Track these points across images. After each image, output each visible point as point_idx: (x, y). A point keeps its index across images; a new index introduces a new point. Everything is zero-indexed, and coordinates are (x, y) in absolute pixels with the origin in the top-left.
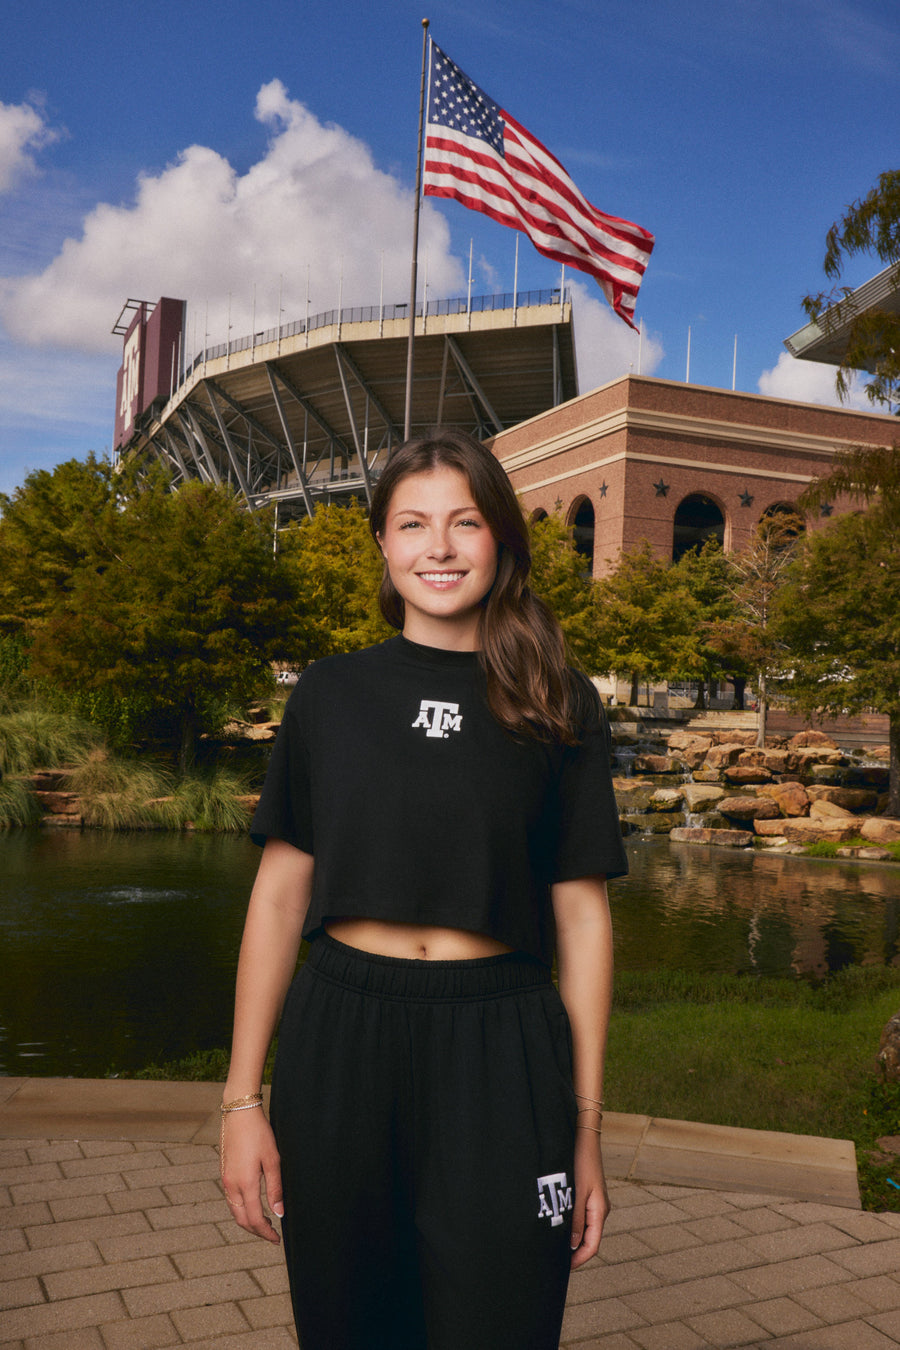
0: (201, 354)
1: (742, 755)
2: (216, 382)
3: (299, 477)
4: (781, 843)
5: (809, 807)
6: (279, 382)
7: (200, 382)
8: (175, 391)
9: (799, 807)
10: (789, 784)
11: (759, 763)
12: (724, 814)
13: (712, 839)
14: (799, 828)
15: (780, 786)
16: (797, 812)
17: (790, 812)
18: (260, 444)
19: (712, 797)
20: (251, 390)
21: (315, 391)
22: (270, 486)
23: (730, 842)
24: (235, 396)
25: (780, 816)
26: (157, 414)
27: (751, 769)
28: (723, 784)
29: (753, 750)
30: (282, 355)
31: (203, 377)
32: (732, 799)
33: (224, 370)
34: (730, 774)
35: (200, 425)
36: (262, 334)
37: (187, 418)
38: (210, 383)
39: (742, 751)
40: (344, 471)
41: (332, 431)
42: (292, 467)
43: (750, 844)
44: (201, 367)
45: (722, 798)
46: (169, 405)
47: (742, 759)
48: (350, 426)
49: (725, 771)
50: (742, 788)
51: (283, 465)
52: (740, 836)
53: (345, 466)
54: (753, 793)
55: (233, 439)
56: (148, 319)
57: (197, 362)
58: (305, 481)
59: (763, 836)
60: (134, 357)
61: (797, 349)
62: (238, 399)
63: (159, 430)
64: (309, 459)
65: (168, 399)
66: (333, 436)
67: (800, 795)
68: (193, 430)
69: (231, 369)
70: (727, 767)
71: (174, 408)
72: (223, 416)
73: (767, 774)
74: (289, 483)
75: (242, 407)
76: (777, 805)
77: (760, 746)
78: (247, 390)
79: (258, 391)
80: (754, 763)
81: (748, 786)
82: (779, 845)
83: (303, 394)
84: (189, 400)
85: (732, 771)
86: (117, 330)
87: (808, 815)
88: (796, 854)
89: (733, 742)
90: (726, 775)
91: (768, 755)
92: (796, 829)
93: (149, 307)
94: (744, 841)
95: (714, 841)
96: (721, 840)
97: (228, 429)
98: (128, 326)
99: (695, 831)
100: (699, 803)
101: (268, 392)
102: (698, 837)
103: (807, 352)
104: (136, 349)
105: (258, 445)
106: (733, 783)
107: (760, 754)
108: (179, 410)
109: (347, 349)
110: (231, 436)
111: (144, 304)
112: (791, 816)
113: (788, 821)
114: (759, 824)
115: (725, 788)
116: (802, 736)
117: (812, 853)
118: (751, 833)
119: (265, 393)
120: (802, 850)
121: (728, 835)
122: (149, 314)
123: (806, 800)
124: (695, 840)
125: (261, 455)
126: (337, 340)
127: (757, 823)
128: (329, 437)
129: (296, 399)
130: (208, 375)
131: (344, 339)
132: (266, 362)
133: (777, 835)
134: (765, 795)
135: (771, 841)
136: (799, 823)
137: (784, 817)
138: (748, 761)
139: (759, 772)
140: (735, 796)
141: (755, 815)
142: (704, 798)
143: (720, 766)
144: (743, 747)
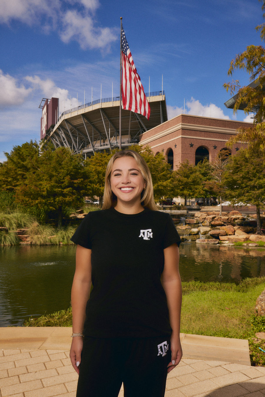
0: (63, 113)
1: (215, 218)
2: (68, 120)
3: (91, 146)
5: (235, 232)
6: (85, 119)
7: (63, 120)
8: (57, 123)
9: (232, 232)
10: (229, 226)
11: (220, 220)
12: (211, 235)
14: (232, 238)
15: (227, 227)
16: (231, 234)
17: (229, 234)
18: (81, 137)
19: (207, 230)
20: (78, 122)
21: (95, 122)
22: (84, 148)
23: (213, 243)
24: (73, 124)
25: (227, 235)
26: (52, 130)
27: (218, 222)
28: (210, 227)
29: (218, 217)
30: (86, 112)
31: (64, 119)
32: (213, 231)
33: (70, 117)
34: (212, 224)
35: (64, 132)
36: (80, 106)
37: (60, 130)
38: (66, 120)
39: (215, 217)
40: (104, 144)
41: (100, 133)
42: (90, 143)
43: (219, 243)
44: (63, 116)
45: (210, 231)
46: (55, 127)
48: (105, 131)
49: (211, 223)
50: (216, 227)
51: (87, 143)
52: (215, 241)
53: (104, 142)
54: (219, 229)
55: (73, 136)
56: (48, 103)
57: (62, 115)
58: (93, 147)
59: (222, 241)
60: (45, 114)
61: (228, 105)
62: (74, 125)
63: (53, 134)
64: (94, 141)
65: (55, 125)
66: (100, 134)
67: (232, 229)
68: (62, 133)
69: (72, 116)
71: (57, 128)
72: (70, 129)
73: (223, 223)
74: (89, 147)
75: (75, 127)
76: (226, 232)
77: (220, 215)
78: (76, 122)
79: (79, 122)
80: (219, 220)
81: (217, 227)
82: (226, 243)
83: (92, 123)
84: (61, 125)
85: (213, 223)
86: (40, 107)
87: (234, 234)
88: (232, 246)
89: (213, 215)
90: (211, 224)
91: (223, 218)
93: (49, 100)
94: (217, 242)
95: (208, 243)
96: (210, 242)
97: (72, 133)
98: (43, 106)
99: (203, 240)
100: (204, 232)
101: (82, 122)
103: (231, 106)
104: (46, 112)
105: (80, 137)
106: (213, 226)
107: (220, 218)
108: (58, 128)
109: (103, 110)
110: (72, 135)
111: (47, 99)
112: (230, 235)
113: (229, 237)
114: (221, 238)
115: (211, 228)
116: (232, 212)
117: (236, 245)
118: (218, 240)
119: (81, 123)
120: (233, 244)
121: (212, 241)
122: (49, 102)
123: (234, 230)
124: (203, 243)
125: (81, 140)
126: (101, 107)
127: (220, 237)
128: (99, 134)
129: (90, 124)
130: (65, 118)
131: (102, 107)
132: (82, 114)
133: (226, 240)
134: (222, 229)
135: (224, 242)
136: (232, 237)
137: (228, 235)
138: (217, 220)
139: (220, 223)
140: (214, 230)
141: (219, 235)
142: (205, 231)
143: (209, 221)
144: (216, 216)
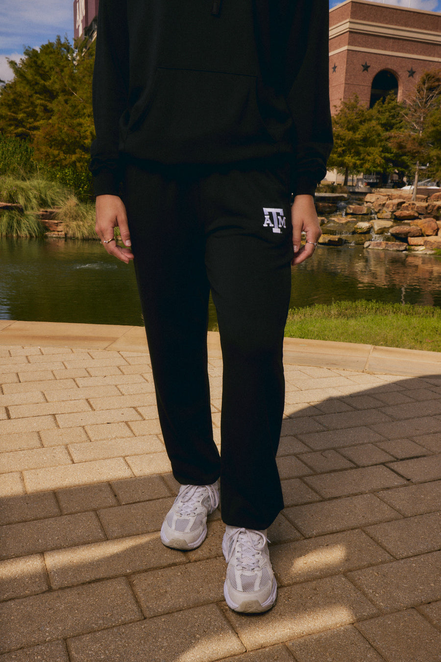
1: (403, 205)
4: (421, 249)
5: (438, 231)
9: (432, 231)
10: (428, 219)
11: (412, 209)
12: (392, 235)
13: (386, 247)
14: (432, 241)
15: (423, 220)
16: (431, 234)
17: (427, 234)
19: (387, 226)
23: (395, 249)
25: (422, 235)
27: (408, 212)
28: (393, 220)
29: (409, 202)
32: (398, 227)
34: (397, 215)
39: (404, 203)
43: (406, 250)
45: (392, 227)
47: (403, 207)
49: (394, 213)
50: (403, 222)
52: (400, 245)
54: (409, 224)
59: (412, 245)
67: (433, 224)
70: (395, 211)
73: (416, 214)
76: (421, 230)
77: (413, 200)
80: (410, 209)
81: (406, 221)
82: (421, 250)
85: (398, 213)
87: (437, 235)
88: (430, 254)
89: (399, 198)
90: (395, 215)
91: (417, 205)
92: (430, 242)
94: (402, 248)
95: (387, 248)
96: (391, 248)
99: (377, 243)
100: (380, 229)
102: (378, 246)
106: (398, 220)
107: (413, 204)
112: (428, 236)
113: (426, 238)
114: (412, 240)
115: (394, 222)
116: (436, 195)
117: (438, 254)
118: (406, 244)
120: (433, 252)
121: (394, 247)
123: (436, 228)
124: (377, 248)
127: (409, 239)
133: (420, 245)
134: (415, 225)
135: (417, 248)
136: (432, 239)
137: (424, 236)
138: (407, 208)
139: (412, 214)
140: (399, 225)
141: (409, 235)
142: (383, 226)
143: (392, 211)
144: (405, 200)
